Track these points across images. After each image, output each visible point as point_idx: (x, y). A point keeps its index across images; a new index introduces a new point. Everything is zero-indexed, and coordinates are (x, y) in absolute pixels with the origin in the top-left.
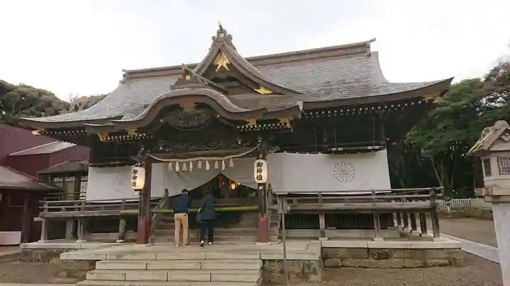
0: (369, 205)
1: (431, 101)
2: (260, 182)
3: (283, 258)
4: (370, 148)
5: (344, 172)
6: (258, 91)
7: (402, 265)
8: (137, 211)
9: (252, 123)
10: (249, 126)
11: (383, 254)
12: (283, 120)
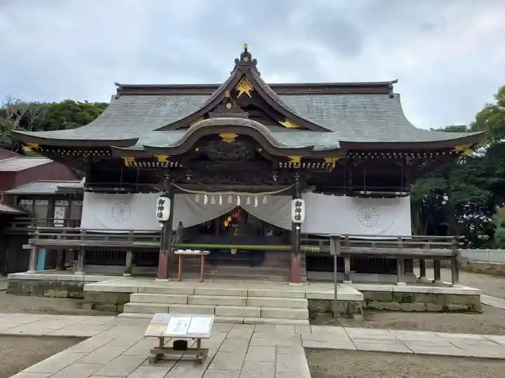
0: (394, 251)
1: (461, 152)
2: (298, 221)
3: (333, 298)
4: (398, 193)
5: (368, 217)
6: (283, 124)
7: (424, 309)
8: (158, 244)
9: (296, 159)
10: (292, 164)
11: (407, 298)
12: (328, 160)
